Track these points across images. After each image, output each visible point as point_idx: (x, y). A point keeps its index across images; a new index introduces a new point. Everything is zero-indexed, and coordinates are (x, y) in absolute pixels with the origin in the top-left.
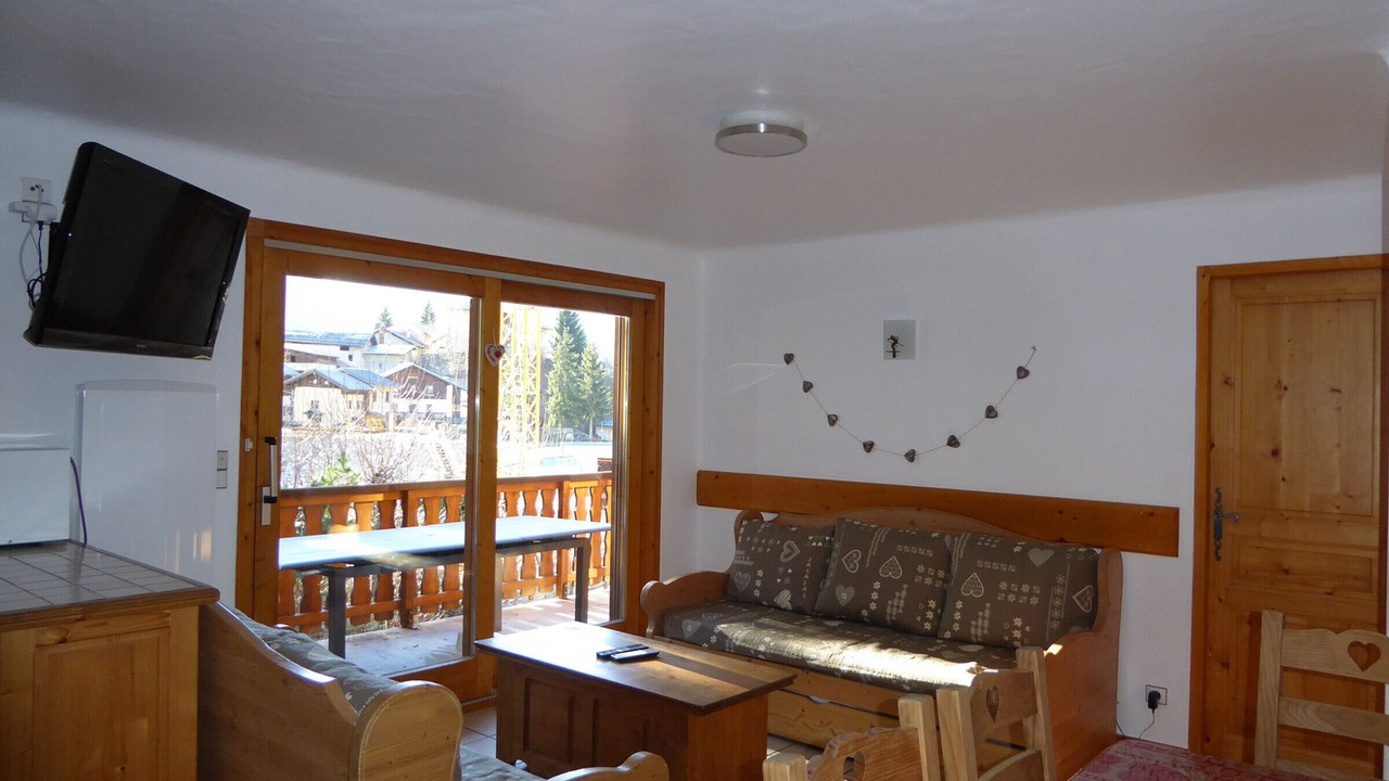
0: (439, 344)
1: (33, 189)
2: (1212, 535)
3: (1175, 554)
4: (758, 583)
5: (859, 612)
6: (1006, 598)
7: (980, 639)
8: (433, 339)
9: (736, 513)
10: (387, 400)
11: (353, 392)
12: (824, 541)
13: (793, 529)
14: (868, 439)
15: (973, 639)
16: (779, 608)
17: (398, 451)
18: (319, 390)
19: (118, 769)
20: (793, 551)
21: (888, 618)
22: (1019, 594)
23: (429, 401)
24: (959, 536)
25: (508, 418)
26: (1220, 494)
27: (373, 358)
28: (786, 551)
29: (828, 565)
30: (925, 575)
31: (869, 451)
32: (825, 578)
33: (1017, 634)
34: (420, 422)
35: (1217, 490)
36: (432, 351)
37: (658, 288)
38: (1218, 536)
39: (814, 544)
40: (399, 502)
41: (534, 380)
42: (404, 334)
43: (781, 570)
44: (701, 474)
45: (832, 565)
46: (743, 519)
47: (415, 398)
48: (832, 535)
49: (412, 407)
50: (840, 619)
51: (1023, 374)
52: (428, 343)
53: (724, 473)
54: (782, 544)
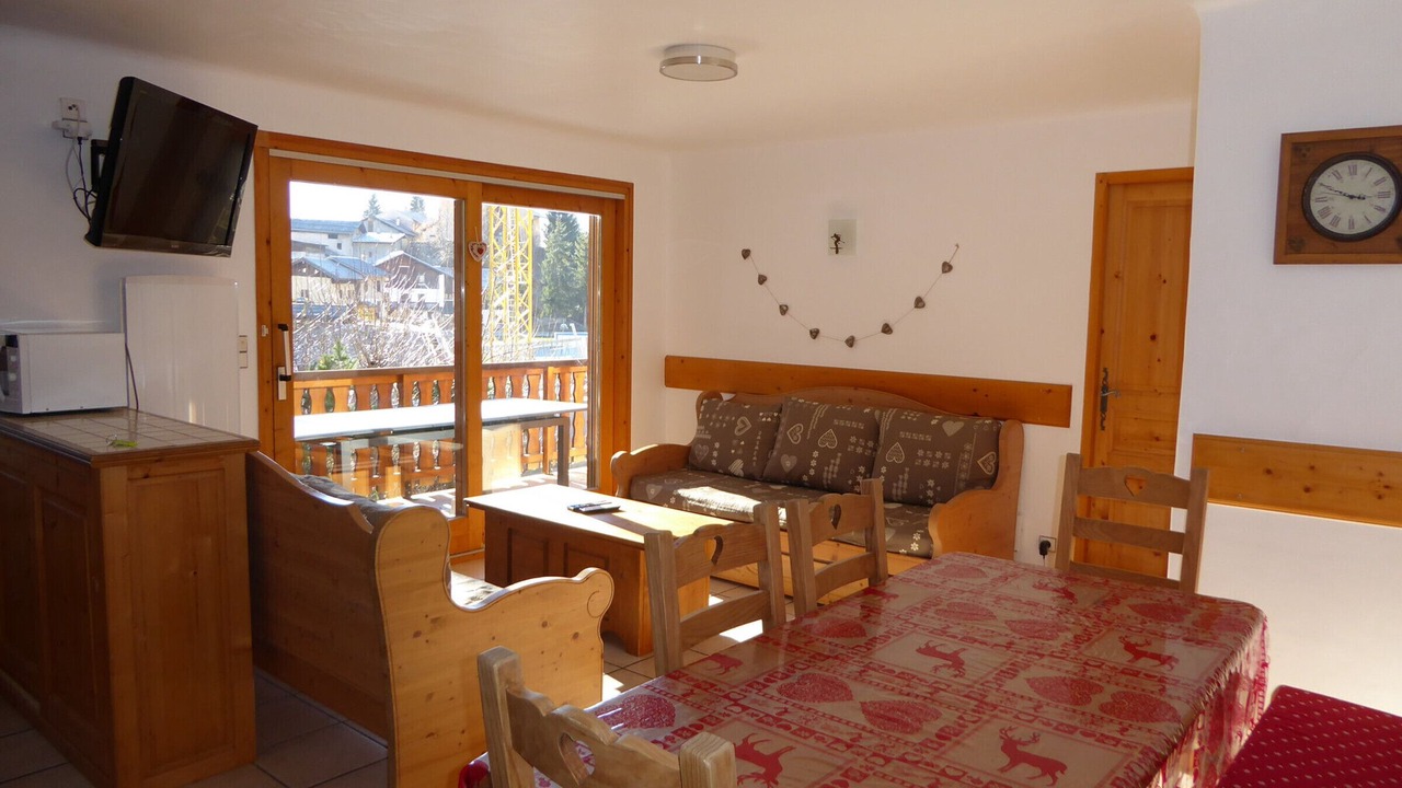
0: (429, 232)
1: (70, 108)
2: (1099, 408)
3: (1068, 425)
4: (715, 454)
5: (800, 478)
6: (922, 463)
7: (900, 498)
8: (424, 226)
9: (699, 392)
10: (379, 290)
11: (345, 281)
12: (772, 417)
13: (747, 407)
14: (814, 327)
15: (895, 498)
16: (732, 475)
17: (392, 340)
18: (311, 279)
19: (192, 573)
20: (746, 426)
21: (825, 482)
22: (933, 459)
23: (420, 291)
24: (887, 412)
25: (500, 307)
26: (1107, 373)
27: (363, 247)
28: (740, 425)
29: (776, 438)
30: (856, 445)
31: (814, 338)
32: (773, 448)
33: (930, 493)
34: (412, 311)
35: (1105, 370)
36: (424, 239)
37: (628, 188)
38: (1104, 409)
39: (764, 419)
40: (395, 385)
41: (526, 269)
42: (394, 221)
43: (735, 442)
44: (668, 359)
45: (779, 437)
46: (705, 398)
47: (406, 288)
48: (780, 411)
49: (404, 297)
50: (785, 484)
51: (947, 269)
52: (418, 231)
53: (689, 358)
54: (736, 420)
